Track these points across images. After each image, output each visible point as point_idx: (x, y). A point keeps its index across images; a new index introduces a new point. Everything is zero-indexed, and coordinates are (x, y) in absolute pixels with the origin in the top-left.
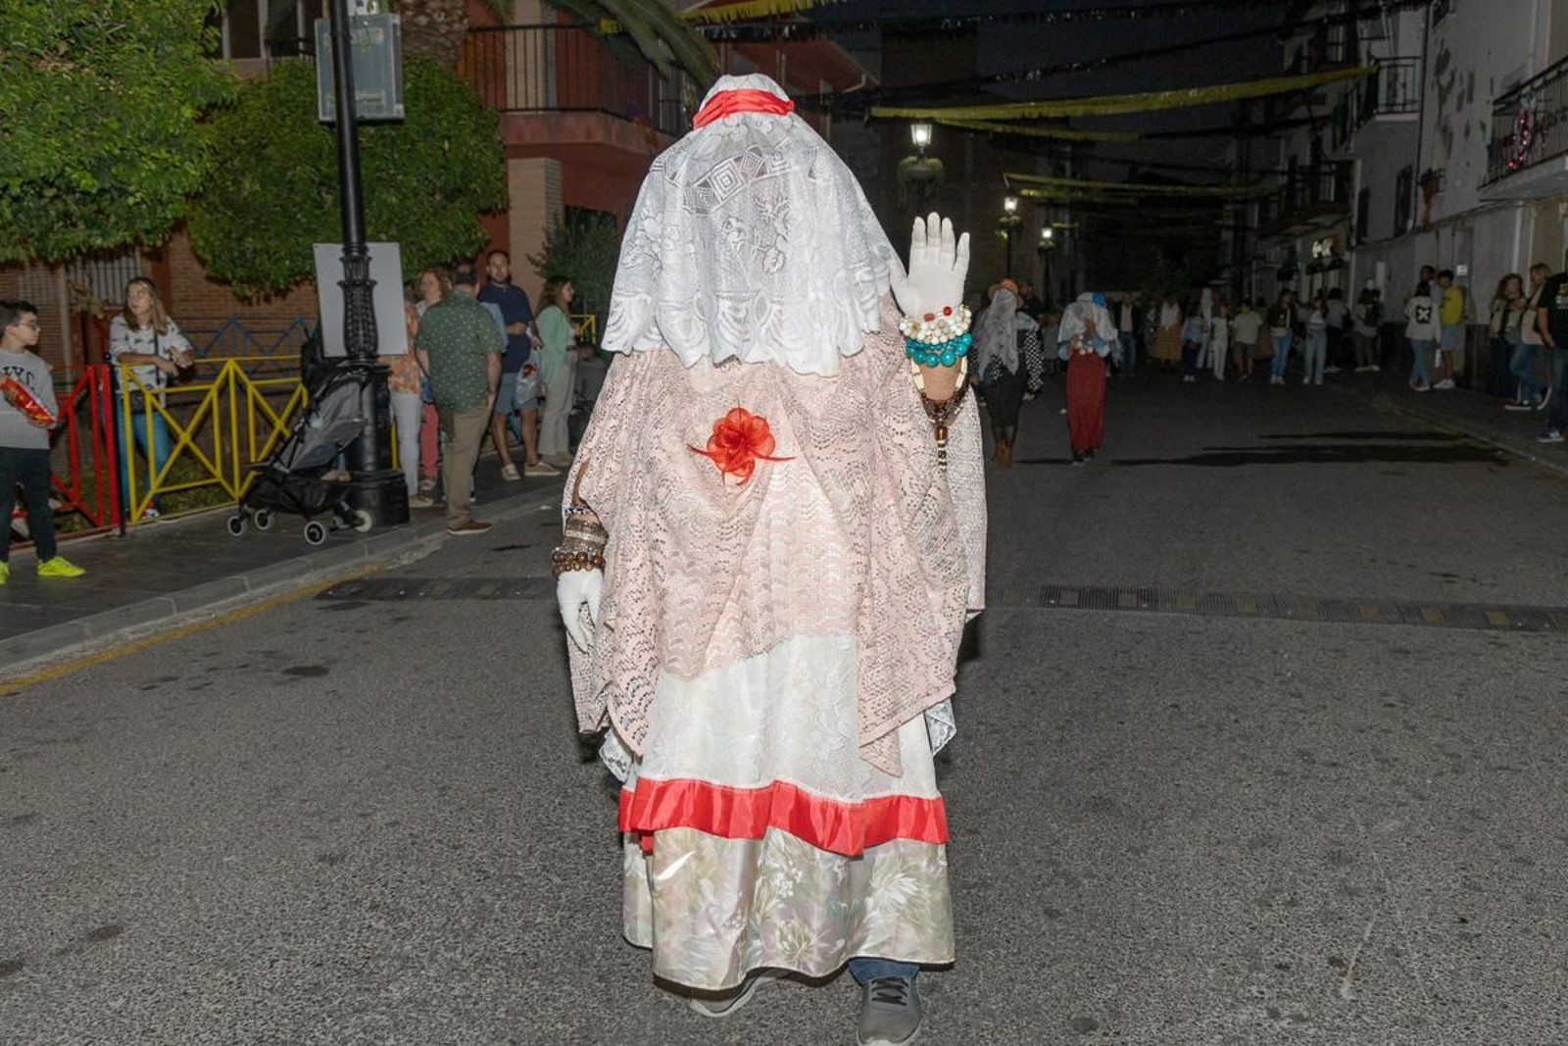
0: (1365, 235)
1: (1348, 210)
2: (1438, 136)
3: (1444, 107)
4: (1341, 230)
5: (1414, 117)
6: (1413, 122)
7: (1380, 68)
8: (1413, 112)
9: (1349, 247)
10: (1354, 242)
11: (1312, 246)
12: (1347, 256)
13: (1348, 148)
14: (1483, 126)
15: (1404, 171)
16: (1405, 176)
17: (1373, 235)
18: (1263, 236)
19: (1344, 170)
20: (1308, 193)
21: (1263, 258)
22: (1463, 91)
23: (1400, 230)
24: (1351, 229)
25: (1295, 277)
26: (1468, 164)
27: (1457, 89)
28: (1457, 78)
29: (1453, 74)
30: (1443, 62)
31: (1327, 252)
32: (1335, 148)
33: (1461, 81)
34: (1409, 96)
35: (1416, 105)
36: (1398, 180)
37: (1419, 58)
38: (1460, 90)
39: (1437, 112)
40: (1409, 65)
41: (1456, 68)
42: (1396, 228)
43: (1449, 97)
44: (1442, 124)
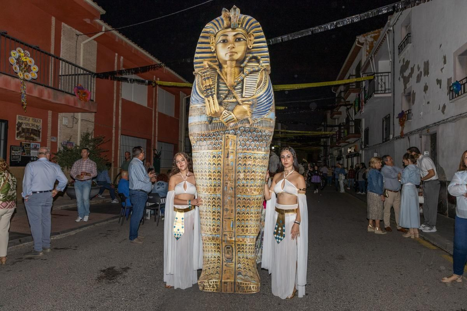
0: (368, 144)
1: (360, 137)
2: (404, 99)
4: (358, 144)
5: (390, 95)
6: (390, 97)
7: (374, 77)
8: (389, 93)
9: (362, 149)
10: (363, 147)
11: (348, 149)
12: (360, 152)
13: (361, 112)
14: (439, 82)
15: (386, 118)
17: (371, 144)
18: (332, 147)
19: (358, 122)
20: (346, 131)
21: (332, 154)
22: (421, 72)
23: (386, 139)
24: (362, 142)
25: (342, 160)
26: (428, 103)
27: (416, 73)
28: (416, 69)
29: (412, 69)
30: (405, 67)
31: (353, 151)
32: (355, 114)
33: (419, 69)
34: (387, 87)
35: (390, 90)
36: (383, 121)
37: (390, 72)
38: (419, 72)
39: (403, 88)
40: (386, 76)
41: (414, 65)
42: (383, 139)
43: (410, 78)
44: (407, 92)
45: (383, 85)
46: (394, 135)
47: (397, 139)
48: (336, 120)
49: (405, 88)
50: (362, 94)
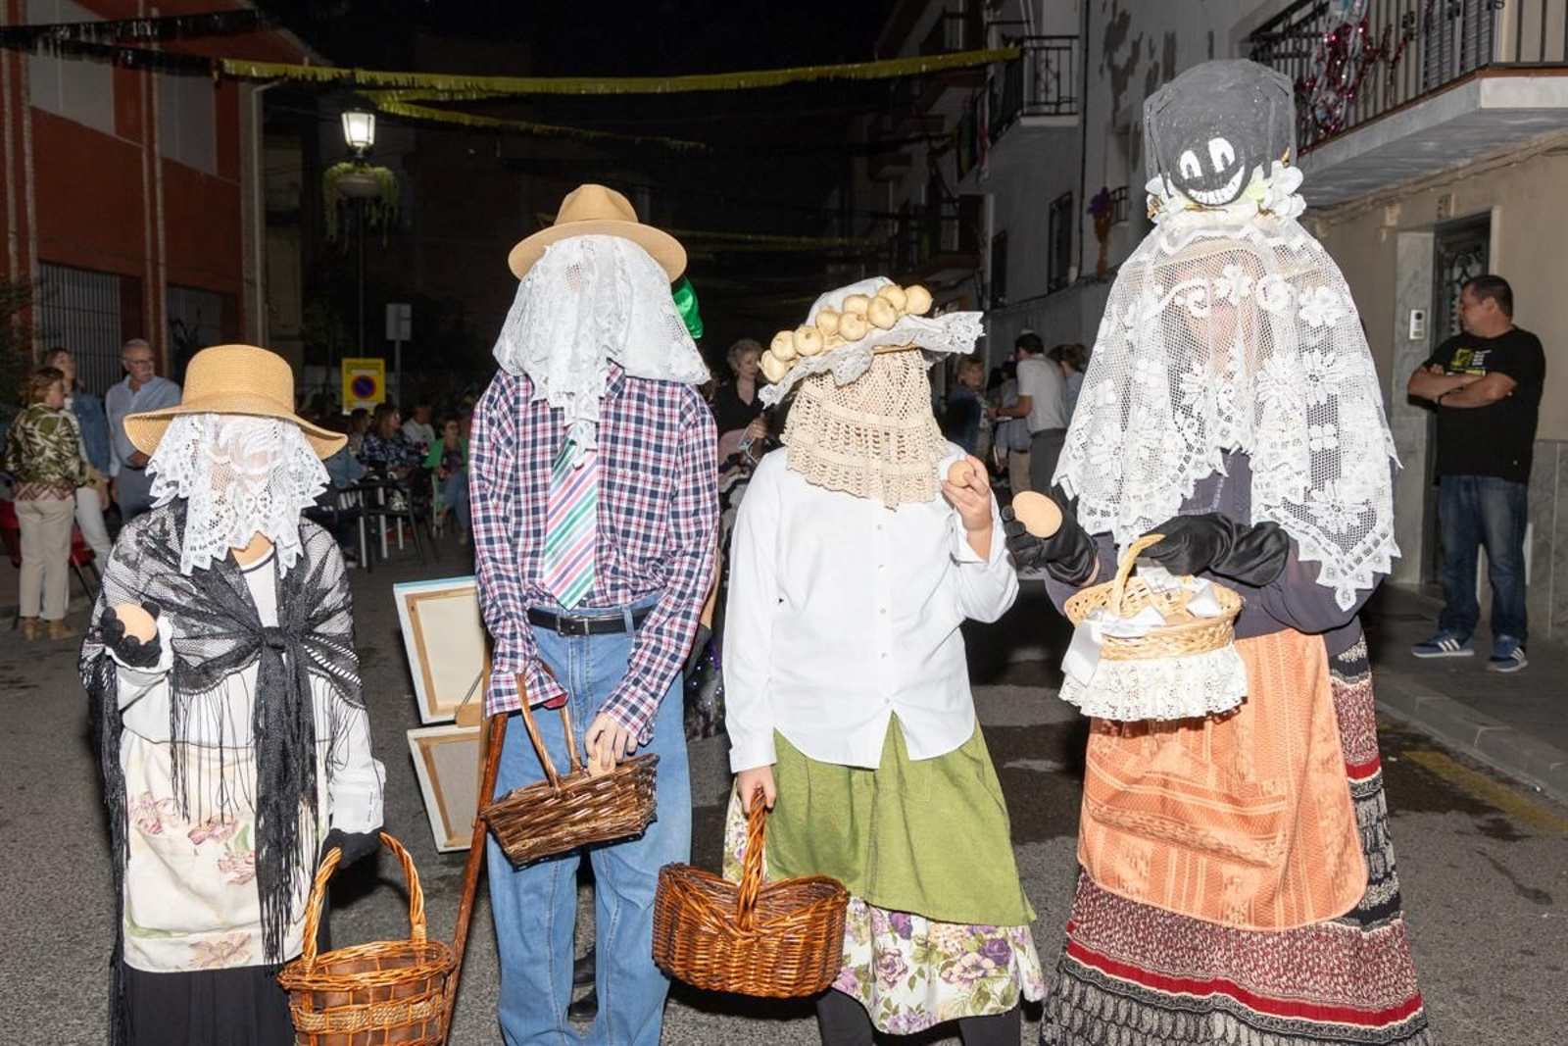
0: (1002, 294)
1: (976, 263)
2: (1113, 143)
3: (1121, 98)
5: (1073, 121)
6: (1071, 128)
7: (1023, 51)
8: (1071, 114)
13: (979, 173)
15: (1059, 201)
16: (1063, 207)
17: (1015, 294)
19: (972, 207)
20: (926, 241)
22: (1156, 66)
23: (1058, 283)
24: (984, 288)
27: (1144, 65)
28: (1144, 47)
29: (1136, 46)
30: (1117, 31)
32: (961, 176)
33: (1152, 52)
34: (1065, 93)
35: (1074, 105)
36: (1052, 213)
37: (1076, 37)
38: (1151, 65)
39: (1110, 107)
40: (1065, 48)
41: (1142, 34)
42: (1050, 280)
43: (1130, 79)
44: (1120, 123)
45: (1053, 85)
46: (1080, 269)
47: (1087, 284)
48: (891, 185)
49: (1116, 108)
50: (983, 105)
